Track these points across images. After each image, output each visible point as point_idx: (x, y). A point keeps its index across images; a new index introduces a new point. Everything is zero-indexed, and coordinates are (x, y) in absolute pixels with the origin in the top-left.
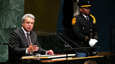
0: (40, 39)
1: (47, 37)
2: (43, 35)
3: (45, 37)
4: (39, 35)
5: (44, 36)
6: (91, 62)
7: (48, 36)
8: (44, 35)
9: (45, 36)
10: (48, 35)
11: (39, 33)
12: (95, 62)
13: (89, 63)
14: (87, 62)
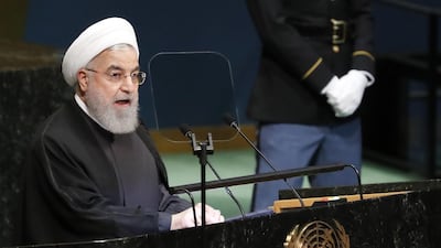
7: (31, 72)
8: (13, 69)
10: (34, 68)
12: (341, 228)
13: (312, 234)
14: (300, 229)
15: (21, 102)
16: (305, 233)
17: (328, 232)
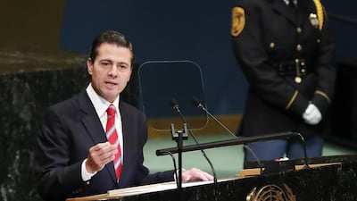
0: (27, 85)
1: (55, 78)
2: (38, 70)
3: (46, 77)
4: (22, 71)
5: (41, 73)
6: (274, 194)
7: (58, 72)
8: (44, 70)
9: (47, 72)
10: (60, 69)
11: (21, 62)
12: (289, 190)
13: (266, 195)
14: (257, 191)
15: (50, 94)
16: (261, 194)
17: (280, 193)
